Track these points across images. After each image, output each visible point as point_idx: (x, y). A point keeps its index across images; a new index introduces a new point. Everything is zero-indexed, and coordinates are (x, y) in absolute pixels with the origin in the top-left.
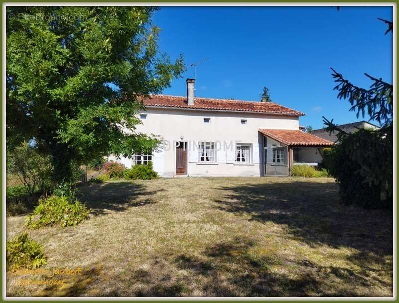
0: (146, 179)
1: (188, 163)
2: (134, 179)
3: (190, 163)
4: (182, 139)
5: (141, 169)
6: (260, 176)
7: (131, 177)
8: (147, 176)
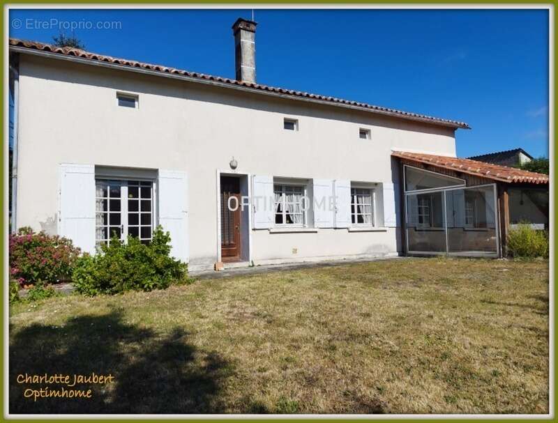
0: (155, 286)
1: (251, 232)
2: (113, 293)
3: (254, 230)
4: (234, 168)
5: (133, 256)
6: (397, 254)
7: (104, 286)
8: (156, 279)
